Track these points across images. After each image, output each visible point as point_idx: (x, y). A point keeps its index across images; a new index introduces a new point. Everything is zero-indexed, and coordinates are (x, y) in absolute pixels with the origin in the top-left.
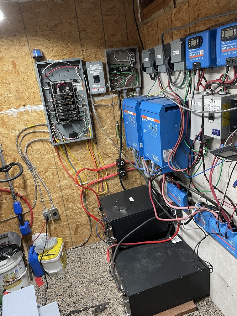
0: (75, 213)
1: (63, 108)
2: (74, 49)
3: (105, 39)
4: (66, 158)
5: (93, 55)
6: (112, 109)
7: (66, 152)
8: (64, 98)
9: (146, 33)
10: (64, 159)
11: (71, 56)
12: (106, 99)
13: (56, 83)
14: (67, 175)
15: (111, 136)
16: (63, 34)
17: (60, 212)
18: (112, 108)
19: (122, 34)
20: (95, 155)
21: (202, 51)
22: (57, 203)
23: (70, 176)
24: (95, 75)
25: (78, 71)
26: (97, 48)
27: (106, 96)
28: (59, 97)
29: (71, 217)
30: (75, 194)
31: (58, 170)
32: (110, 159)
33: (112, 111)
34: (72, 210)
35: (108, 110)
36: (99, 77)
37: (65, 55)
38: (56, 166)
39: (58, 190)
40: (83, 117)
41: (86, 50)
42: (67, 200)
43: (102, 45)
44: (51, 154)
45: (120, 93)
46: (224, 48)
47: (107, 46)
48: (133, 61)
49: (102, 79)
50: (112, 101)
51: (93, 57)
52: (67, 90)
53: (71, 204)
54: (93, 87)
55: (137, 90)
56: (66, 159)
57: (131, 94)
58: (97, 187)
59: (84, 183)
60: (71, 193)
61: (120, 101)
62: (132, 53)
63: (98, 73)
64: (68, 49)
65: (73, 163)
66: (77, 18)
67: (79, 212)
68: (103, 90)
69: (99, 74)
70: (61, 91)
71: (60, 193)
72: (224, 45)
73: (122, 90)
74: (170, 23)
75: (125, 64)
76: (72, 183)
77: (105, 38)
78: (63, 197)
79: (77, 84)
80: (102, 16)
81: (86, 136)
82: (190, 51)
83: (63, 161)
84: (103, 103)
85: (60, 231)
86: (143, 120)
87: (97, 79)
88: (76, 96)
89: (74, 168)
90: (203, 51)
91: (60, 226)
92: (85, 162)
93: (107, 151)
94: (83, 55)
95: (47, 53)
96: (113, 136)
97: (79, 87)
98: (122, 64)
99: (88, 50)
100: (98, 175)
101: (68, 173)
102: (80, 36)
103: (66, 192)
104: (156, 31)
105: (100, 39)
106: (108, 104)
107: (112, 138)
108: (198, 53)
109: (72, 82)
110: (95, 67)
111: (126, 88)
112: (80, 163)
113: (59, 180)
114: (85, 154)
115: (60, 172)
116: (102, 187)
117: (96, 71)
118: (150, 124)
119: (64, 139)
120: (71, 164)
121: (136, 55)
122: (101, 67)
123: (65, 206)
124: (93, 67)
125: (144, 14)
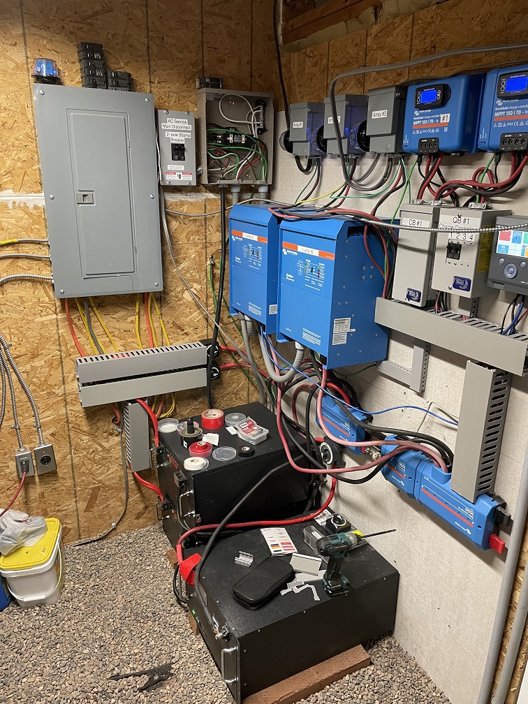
0: (93, 460)
3: (203, 67)
4: (87, 328)
5: (174, 98)
6: (202, 226)
7: (89, 312)
10: (81, 331)
15: (195, 285)
17: (58, 457)
18: (203, 223)
19: (240, 62)
20: (155, 326)
22: (53, 435)
24: (174, 142)
27: (193, 195)
29: (83, 469)
30: (99, 415)
31: (64, 355)
33: (203, 231)
34: (88, 453)
35: (193, 227)
36: (184, 149)
38: (59, 345)
39: (58, 402)
41: (159, 82)
42: (79, 429)
43: (196, 78)
44: (52, 314)
45: (224, 191)
48: (258, 125)
49: (190, 154)
50: (205, 208)
51: (173, 100)
54: (169, 169)
55: (263, 190)
56: (86, 330)
57: (247, 196)
61: (225, 209)
62: (258, 109)
63: (183, 138)
66: (147, 6)
68: (190, 179)
69: (183, 143)
71: (63, 411)
72: (500, 107)
73: (230, 186)
75: (241, 129)
77: (203, 63)
80: (202, 13)
82: (417, 113)
84: (185, 209)
85: (54, 502)
86: (285, 253)
87: (178, 151)
91: (55, 489)
92: (130, 340)
95: (67, 74)
98: (235, 129)
99: (163, 84)
102: (148, 48)
103: (75, 409)
104: (322, 68)
105: (193, 65)
106: (195, 212)
107: (195, 292)
108: (435, 119)
110: (177, 124)
111: (240, 183)
112: (118, 343)
113: (63, 379)
114: (132, 322)
115: (67, 359)
116: (164, 403)
117: (178, 133)
118: (305, 261)
120: (96, 343)
121: (267, 113)
122: (191, 127)
123: (70, 443)
124: (174, 124)
125: (295, 27)
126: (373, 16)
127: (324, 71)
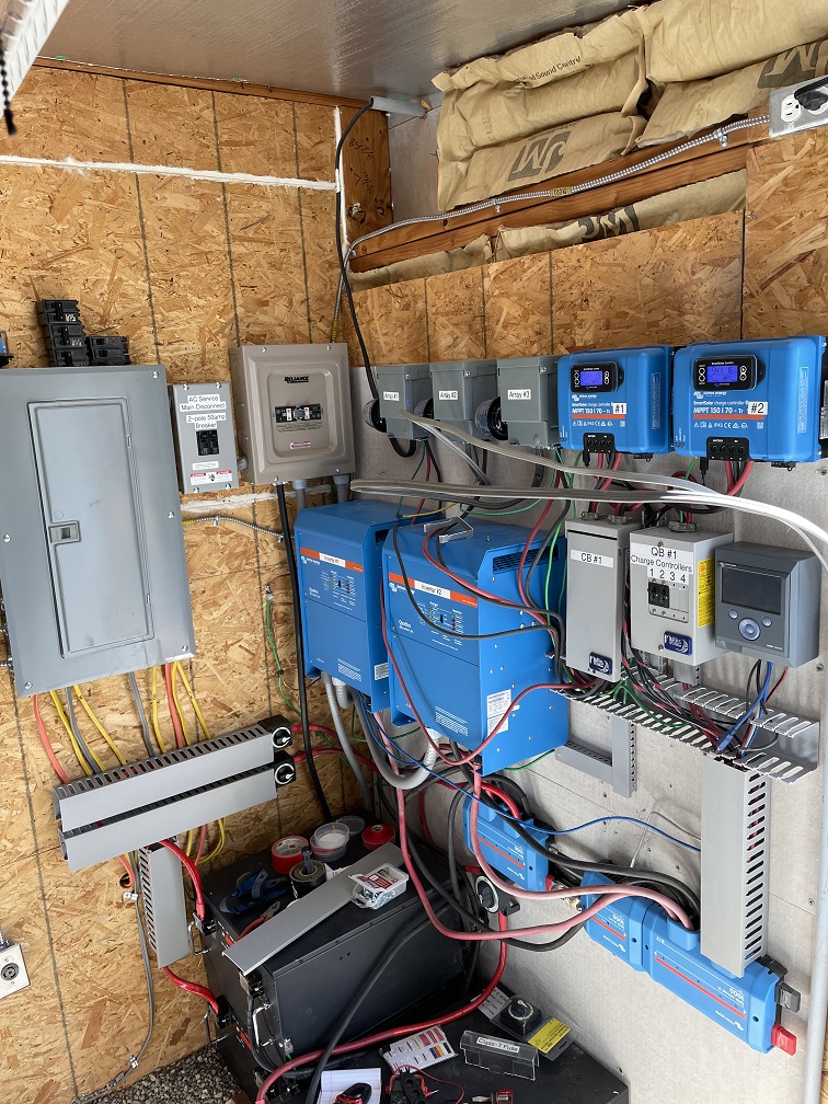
3: (236, 314)
5: (195, 363)
6: (252, 544)
7: (73, 707)
9: (376, 312)
10: (61, 739)
12: (230, 508)
15: (246, 636)
16: (88, 285)
18: (253, 538)
19: (291, 303)
20: (184, 711)
24: (201, 429)
26: (209, 341)
27: (234, 499)
29: (75, 975)
30: (97, 877)
32: (238, 722)
33: (253, 550)
34: (81, 945)
35: (237, 547)
36: (217, 437)
38: (24, 769)
39: (27, 864)
41: (170, 343)
42: (63, 908)
43: (227, 331)
46: (703, 409)
47: (243, 335)
50: (255, 516)
51: (194, 367)
53: (76, 920)
55: (342, 481)
58: (185, 837)
60: (79, 874)
63: (214, 422)
65: (99, 748)
66: (144, 237)
67: (109, 950)
68: (229, 480)
69: (215, 428)
72: (701, 400)
74: (477, 299)
77: (235, 310)
78: (44, 895)
82: (576, 397)
83: (55, 746)
86: (393, 591)
87: (208, 442)
91: (29, 1018)
93: (230, 694)
94: (158, 358)
96: (253, 637)
99: (176, 345)
103: (57, 872)
104: (418, 314)
105: (221, 313)
108: (604, 408)
110: (204, 403)
112: (126, 748)
113: (34, 827)
116: (206, 836)
117: (206, 415)
118: (428, 604)
122: (226, 405)
123: (49, 933)
124: (198, 403)
126: (488, 248)
127: (420, 318)
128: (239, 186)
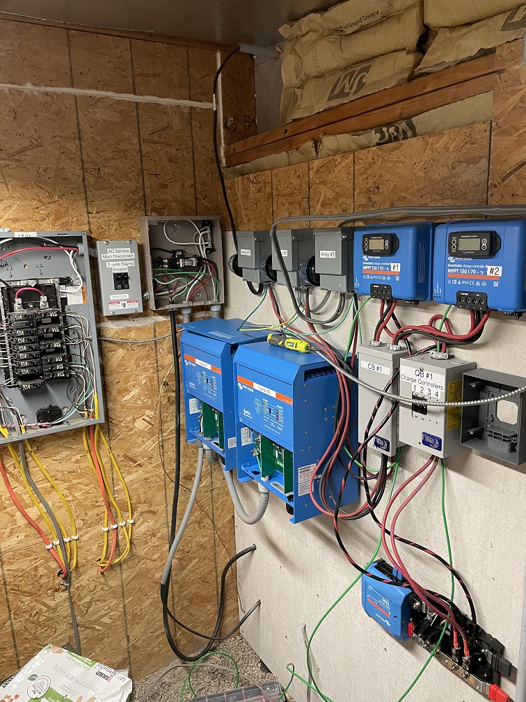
0: (37, 624)
1: (30, 347)
2: (68, 208)
3: (144, 194)
4: (24, 475)
5: (115, 226)
6: (152, 350)
7: (26, 458)
8: (33, 323)
9: (240, 194)
10: (17, 480)
11: (59, 222)
12: (139, 325)
13: (13, 284)
14: (21, 522)
15: (148, 412)
16: (41, 171)
18: (153, 347)
19: (183, 186)
20: (104, 462)
21: (396, 264)
23: (31, 523)
24: (117, 272)
25: (75, 260)
26: (125, 212)
27: (141, 320)
28: (20, 320)
29: (26, 635)
30: (42, 571)
32: (141, 471)
33: (154, 354)
34: (30, 616)
35: (143, 352)
36: (128, 278)
37: (44, 219)
40: (78, 368)
41: (97, 213)
42: (18, 591)
43: (138, 205)
45: (174, 314)
46: (454, 270)
47: (149, 208)
48: (206, 245)
49: (134, 281)
50: (155, 331)
51: (114, 229)
52: (41, 303)
53: (27, 599)
54: (111, 299)
55: (216, 309)
56: (23, 477)
58: (102, 546)
59: (66, 540)
60: (29, 569)
61: (176, 333)
62: (206, 230)
63: (126, 267)
64: (52, 205)
65: (43, 486)
66: (80, 139)
67: (49, 619)
69: (127, 271)
70: (24, 306)
72: (453, 263)
73: (179, 311)
74: (305, 186)
75: (190, 251)
76: (34, 542)
77: (144, 191)
78: (5, 582)
79: (69, 289)
80: (140, 142)
81: (83, 416)
82: (366, 258)
83: (13, 483)
84: (132, 335)
86: (241, 388)
87: (121, 281)
88: (65, 318)
89: (42, 501)
90: (399, 264)
92: (75, 481)
93: (136, 451)
94: (89, 222)
96: (152, 413)
97: (75, 296)
98: (182, 251)
99: (102, 213)
100: (107, 512)
101: (25, 515)
102: (84, 179)
103: (13, 567)
104: (266, 195)
105: (133, 192)
106: (143, 338)
107: (148, 419)
108: (385, 266)
109: (57, 285)
110: (118, 254)
111: (191, 305)
112: (61, 487)
114: (77, 461)
115: (2, 514)
116: (117, 545)
117: (120, 262)
118: (262, 400)
119: (22, 427)
120: (36, 490)
121: (214, 234)
122: (134, 255)
123: (9, 607)
124: (115, 254)
125: (237, 152)
126: (313, 149)
127: (268, 198)
128: (148, 104)
